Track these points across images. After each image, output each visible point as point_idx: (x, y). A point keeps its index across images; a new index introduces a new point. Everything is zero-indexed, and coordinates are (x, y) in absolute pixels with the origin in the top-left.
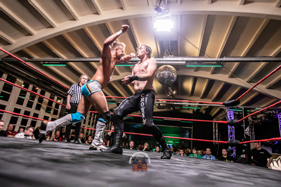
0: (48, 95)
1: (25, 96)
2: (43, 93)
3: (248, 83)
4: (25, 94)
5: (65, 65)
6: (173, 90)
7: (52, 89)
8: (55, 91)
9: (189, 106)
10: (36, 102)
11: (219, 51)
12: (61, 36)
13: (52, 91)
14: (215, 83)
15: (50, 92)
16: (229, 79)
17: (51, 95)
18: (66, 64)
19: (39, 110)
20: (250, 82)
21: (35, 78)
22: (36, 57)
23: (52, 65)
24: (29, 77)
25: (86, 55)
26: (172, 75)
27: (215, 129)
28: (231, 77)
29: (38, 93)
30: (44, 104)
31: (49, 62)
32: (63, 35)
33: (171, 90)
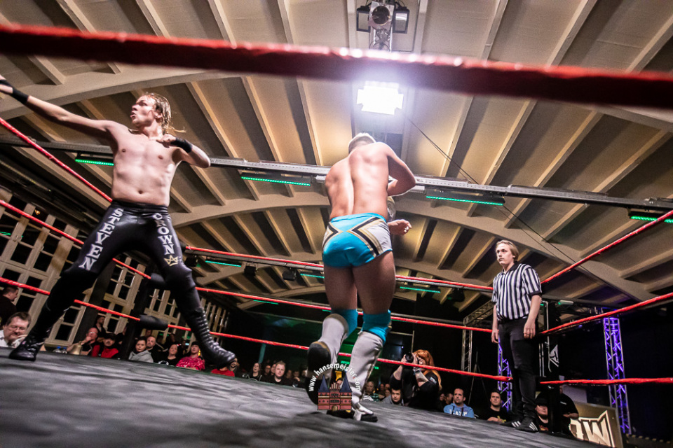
0: (71, 231)
1: (10, 231)
3: (548, 242)
7: (85, 220)
10: (38, 247)
14: (476, 235)
15: (77, 227)
17: (80, 233)
19: (44, 269)
20: (550, 240)
21: (46, 189)
24: (29, 184)
27: (467, 342)
28: (512, 225)
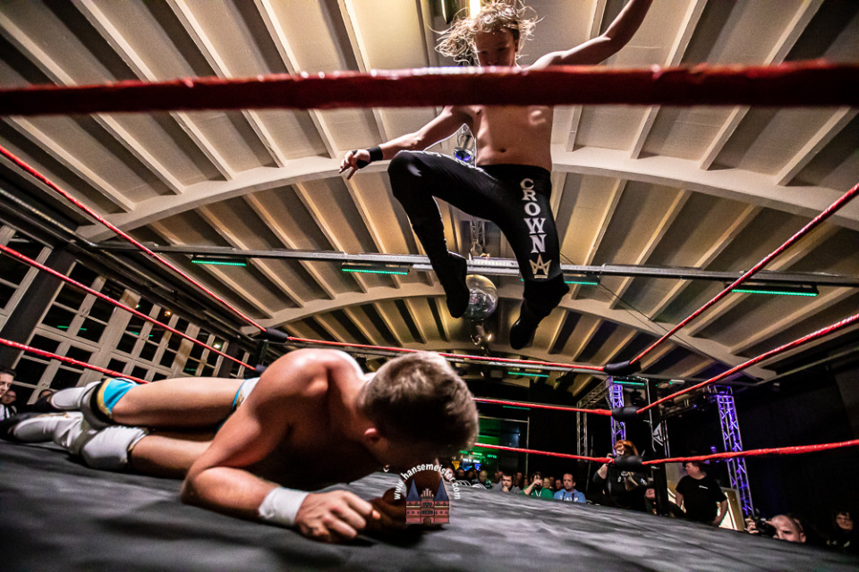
0: (193, 331)
1: (139, 331)
2: (182, 325)
3: (654, 321)
4: (138, 327)
5: (244, 265)
6: (487, 332)
7: (205, 318)
8: (211, 323)
9: (522, 370)
10: (163, 345)
11: (591, 249)
12: (240, 197)
13: (205, 321)
14: (582, 318)
15: (199, 325)
16: (611, 310)
17: (201, 331)
18: (245, 262)
21: (169, 290)
22: (178, 243)
23: (213, 263)
24: (155, 286)
25: (293, 243)
26: (488, 298)
27: (582, 427)
28: (616, 307)
29: (172, 325)
30: (183, 352)
31: (208, 256)
32: (245, 198)
33: (483, 333)
